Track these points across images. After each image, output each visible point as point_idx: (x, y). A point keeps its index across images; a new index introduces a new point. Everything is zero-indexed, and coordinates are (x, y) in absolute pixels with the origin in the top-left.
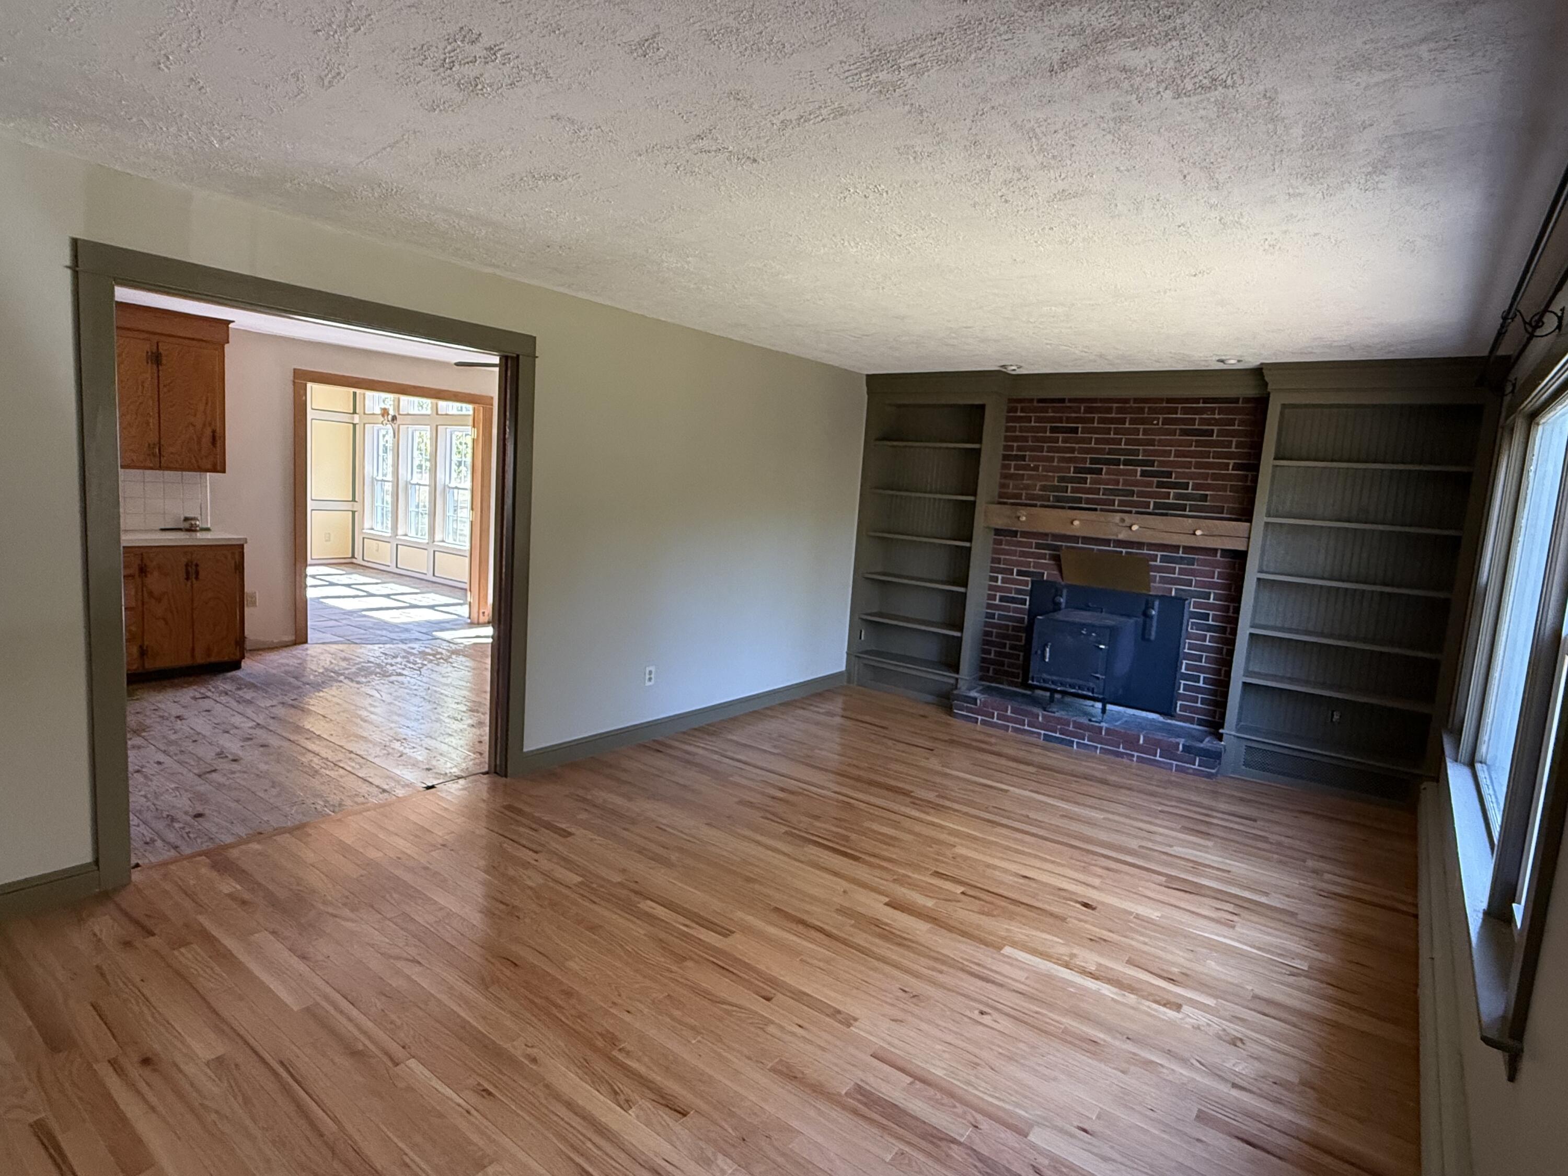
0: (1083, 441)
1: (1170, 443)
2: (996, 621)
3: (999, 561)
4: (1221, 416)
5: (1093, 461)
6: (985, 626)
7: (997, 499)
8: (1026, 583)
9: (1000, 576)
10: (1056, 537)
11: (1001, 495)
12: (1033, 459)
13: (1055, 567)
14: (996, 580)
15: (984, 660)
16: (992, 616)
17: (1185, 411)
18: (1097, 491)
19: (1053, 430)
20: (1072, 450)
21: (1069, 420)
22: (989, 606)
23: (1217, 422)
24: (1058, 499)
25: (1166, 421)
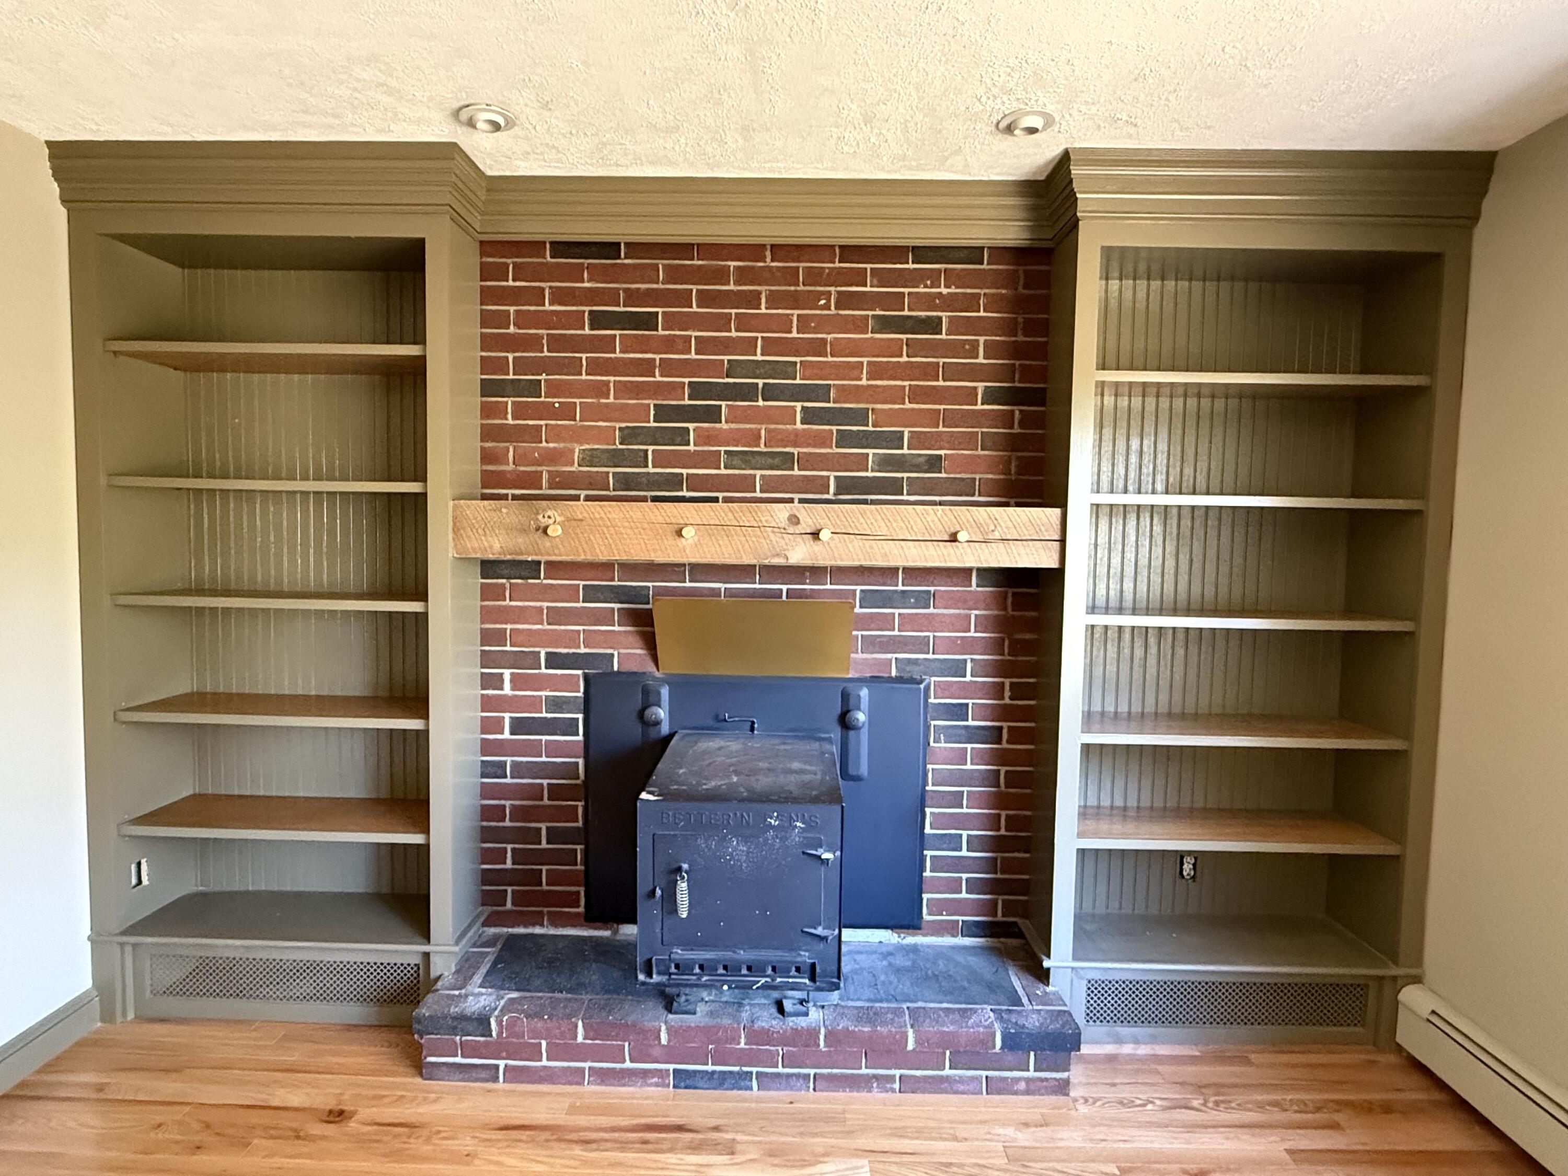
0: (669, 344)
1: (855, 349)
2: (508, 780)
3: (496, 637)
4: (953, 290)
5: (697, 391)
6: (483, 797)
7: (480, 491)
8: (570, 683)
9: (507, 673)
10: (633, 569)
11: (488, 480)
12: (555, 389)
13: (636, 640)
14: (497, 682)
15: (487, 877)
16: (498, 770)
17: (883, 278)
18: (711, 460)
19: (598, 320)
20: (647, 368)
21: (633, 297)
22: (487, 747)
23: (949, 303)
24: (626, 482)
25: (845, 301)
